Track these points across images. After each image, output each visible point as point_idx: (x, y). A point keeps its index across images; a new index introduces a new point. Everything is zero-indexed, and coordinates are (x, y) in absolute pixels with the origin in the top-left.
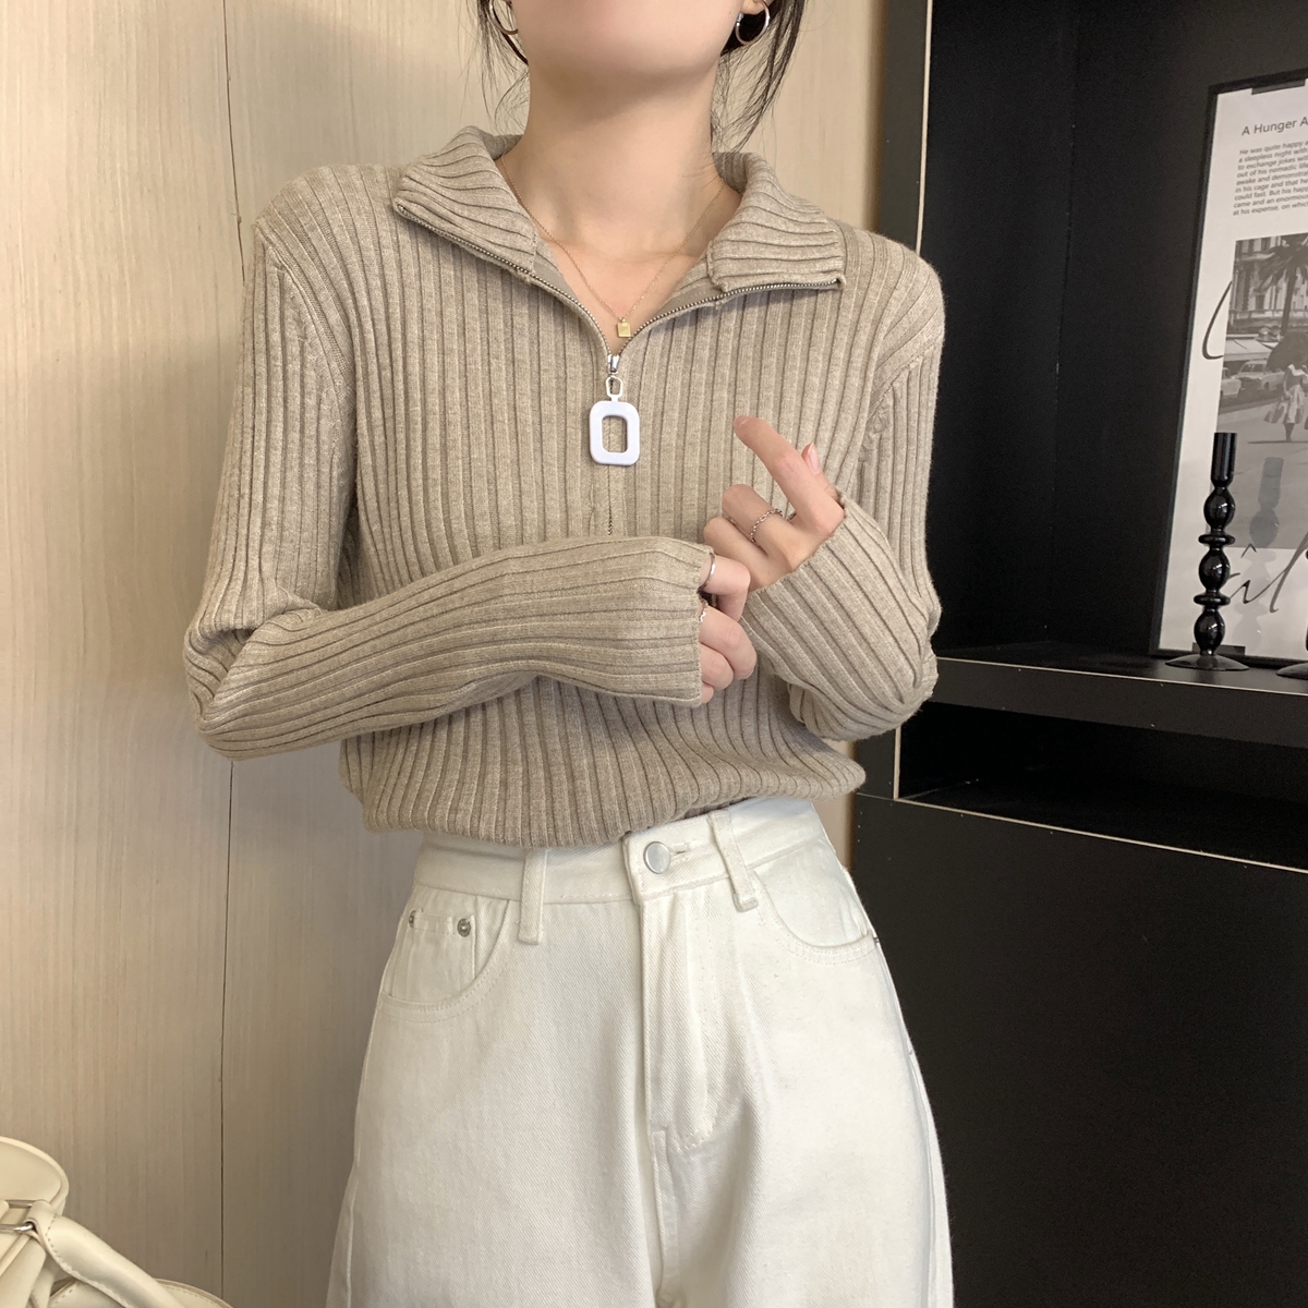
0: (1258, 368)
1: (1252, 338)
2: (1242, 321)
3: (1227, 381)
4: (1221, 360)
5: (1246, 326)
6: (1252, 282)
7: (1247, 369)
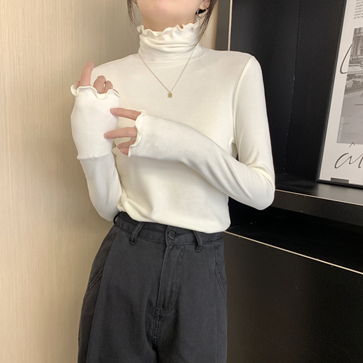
0: (359, 77)
1: (358, 65)
2: (355, 59)
3: (348, 82)
4: (346, 74)
5: (356, 61)
6: (359, 44)
7: (355, 77)
